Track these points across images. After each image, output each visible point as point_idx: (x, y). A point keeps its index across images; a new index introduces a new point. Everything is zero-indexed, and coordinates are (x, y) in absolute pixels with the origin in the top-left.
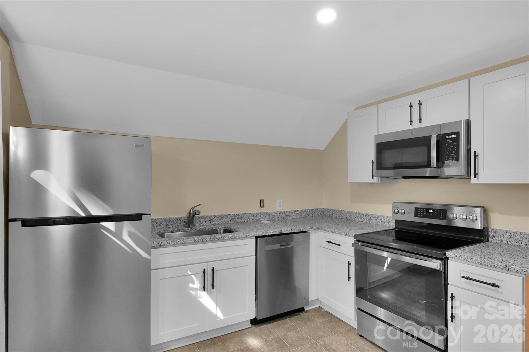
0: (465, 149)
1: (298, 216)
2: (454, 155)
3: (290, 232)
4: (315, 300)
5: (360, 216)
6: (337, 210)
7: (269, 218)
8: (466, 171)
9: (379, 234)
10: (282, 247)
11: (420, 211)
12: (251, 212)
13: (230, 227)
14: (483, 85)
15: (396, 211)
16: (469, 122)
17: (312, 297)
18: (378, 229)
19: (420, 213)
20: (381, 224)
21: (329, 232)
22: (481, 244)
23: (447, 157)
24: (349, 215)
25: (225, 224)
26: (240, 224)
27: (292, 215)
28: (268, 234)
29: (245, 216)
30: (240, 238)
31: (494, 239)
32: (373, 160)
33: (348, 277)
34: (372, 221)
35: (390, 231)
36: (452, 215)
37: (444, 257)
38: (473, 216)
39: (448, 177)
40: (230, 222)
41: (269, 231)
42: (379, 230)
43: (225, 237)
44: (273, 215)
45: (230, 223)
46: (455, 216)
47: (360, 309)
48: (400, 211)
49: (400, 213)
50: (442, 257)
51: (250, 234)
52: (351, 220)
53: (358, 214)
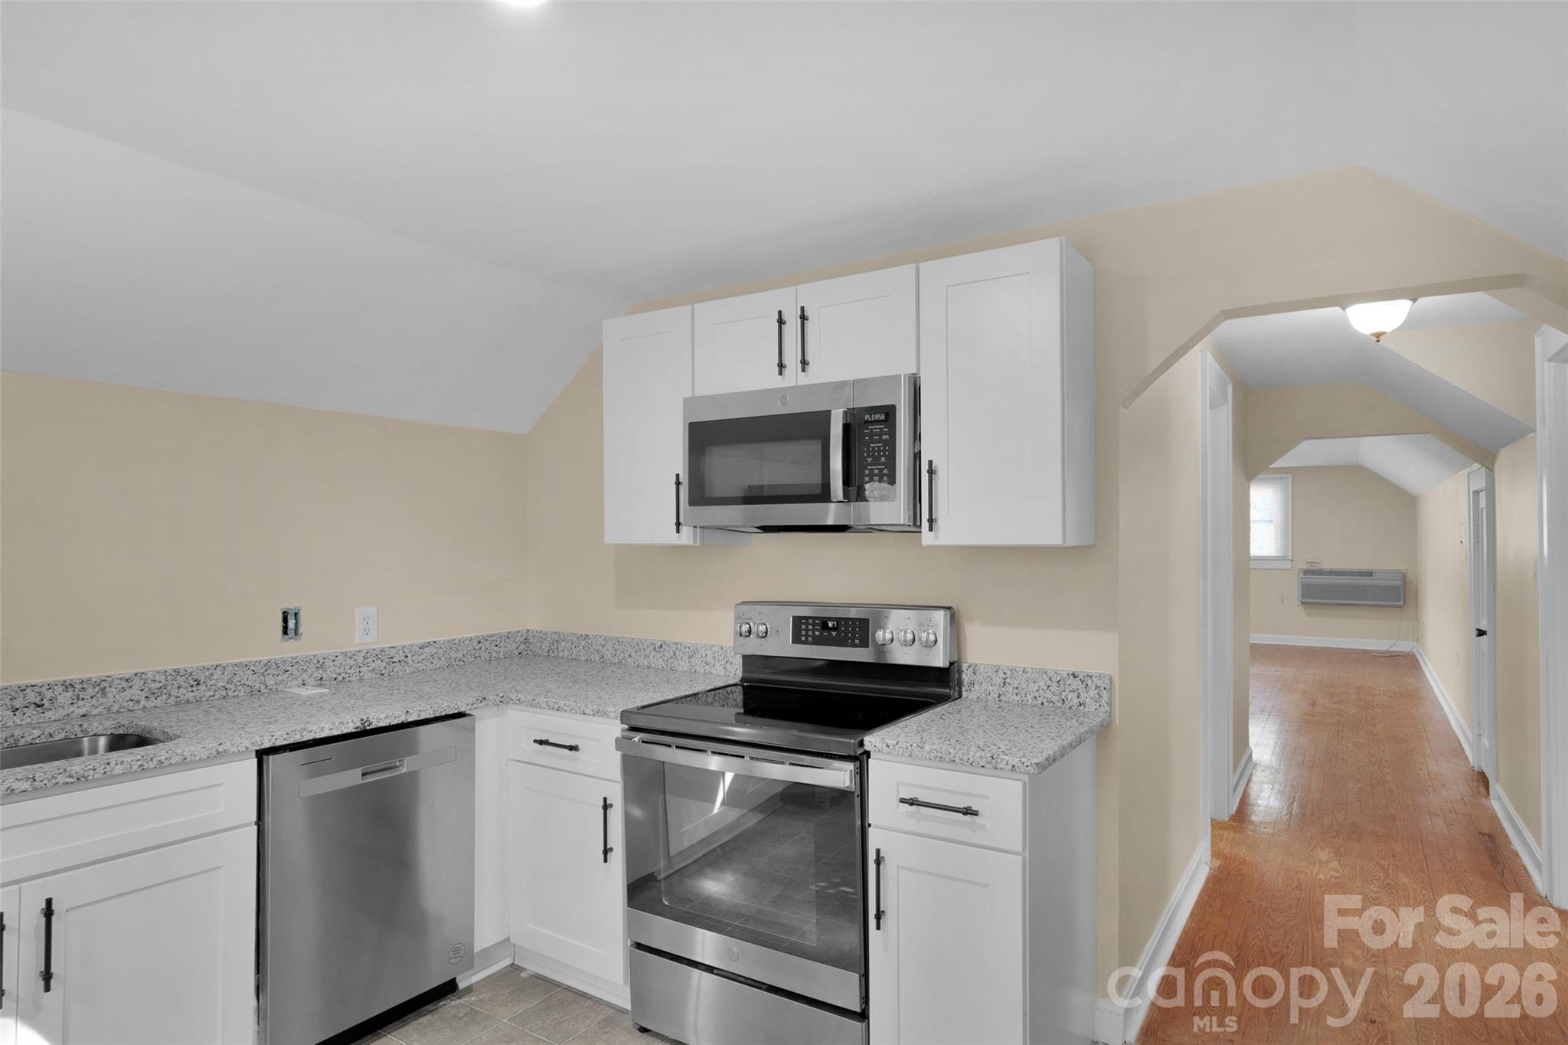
0: (909, 452)
1: (435, 661)
2: (883, 469)
3: (403, 723)
4: (496, 944)
5: (642, 651)
6: (574, 634)
7: (320, 676)
8: (912, 513)
9: (699, 702)
10: (370, 779)
11: (807, 627)
12: (245, 660)
13: (143, 723)
14: (947, 287)
15: (745, 628)
16: (918, 379)
17: (484, 937)
18: (693, 685)
19: (807, 630)
20: (703, 671)
21: (541, 708)
22: (945, 706)
23: (867, 472)
24: (609, 648)
25: (118, 712)
26: (190, 707)
27: (413, 660)
28: (311, 738)
29: (215, 677)
30: (185, 764)
31: (972, 689)
32: (678, 476)
33: (603, 849)
34: (679, 664)
35: (729, 689)
36: (881, 633)
37: (860, 751)
38: (928, 633)
39: (871, 529)
40: (143, 702)
41: (315, 724)
42: (696, 690)
43: (112, 765)
44: (336, 663)
45: (145, 707)
46: (888, 636)
47: (639, 946)
48: (754, 629)
49: (755, 635)
50: (855, 752)
51: (232, 745)
52: (615, 664)
53: (638, 645)
